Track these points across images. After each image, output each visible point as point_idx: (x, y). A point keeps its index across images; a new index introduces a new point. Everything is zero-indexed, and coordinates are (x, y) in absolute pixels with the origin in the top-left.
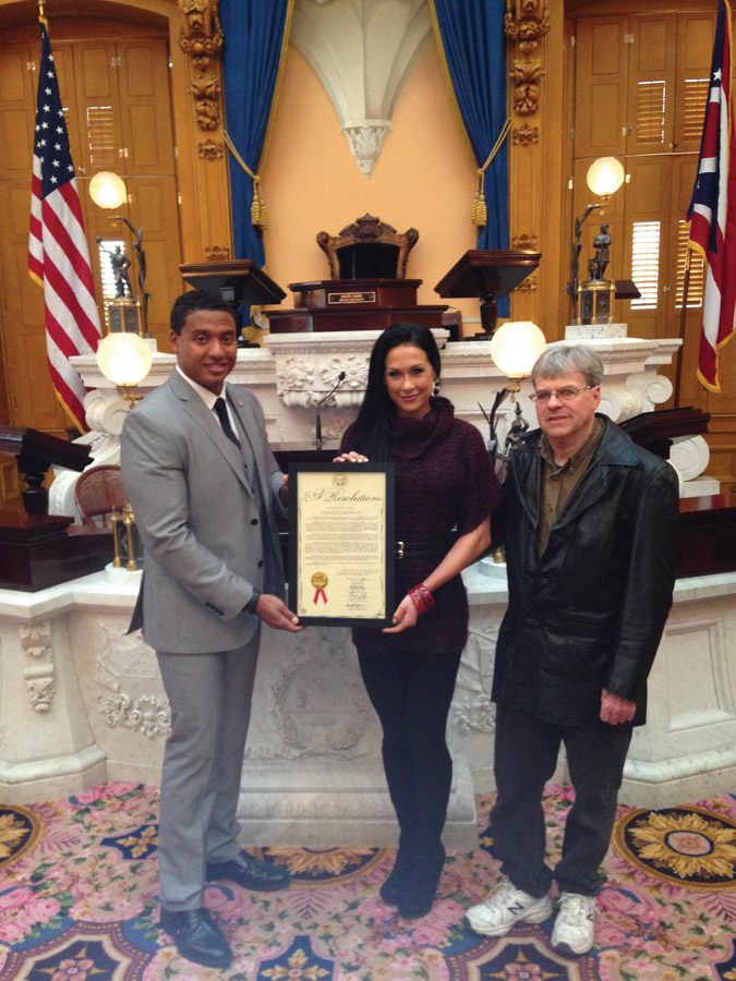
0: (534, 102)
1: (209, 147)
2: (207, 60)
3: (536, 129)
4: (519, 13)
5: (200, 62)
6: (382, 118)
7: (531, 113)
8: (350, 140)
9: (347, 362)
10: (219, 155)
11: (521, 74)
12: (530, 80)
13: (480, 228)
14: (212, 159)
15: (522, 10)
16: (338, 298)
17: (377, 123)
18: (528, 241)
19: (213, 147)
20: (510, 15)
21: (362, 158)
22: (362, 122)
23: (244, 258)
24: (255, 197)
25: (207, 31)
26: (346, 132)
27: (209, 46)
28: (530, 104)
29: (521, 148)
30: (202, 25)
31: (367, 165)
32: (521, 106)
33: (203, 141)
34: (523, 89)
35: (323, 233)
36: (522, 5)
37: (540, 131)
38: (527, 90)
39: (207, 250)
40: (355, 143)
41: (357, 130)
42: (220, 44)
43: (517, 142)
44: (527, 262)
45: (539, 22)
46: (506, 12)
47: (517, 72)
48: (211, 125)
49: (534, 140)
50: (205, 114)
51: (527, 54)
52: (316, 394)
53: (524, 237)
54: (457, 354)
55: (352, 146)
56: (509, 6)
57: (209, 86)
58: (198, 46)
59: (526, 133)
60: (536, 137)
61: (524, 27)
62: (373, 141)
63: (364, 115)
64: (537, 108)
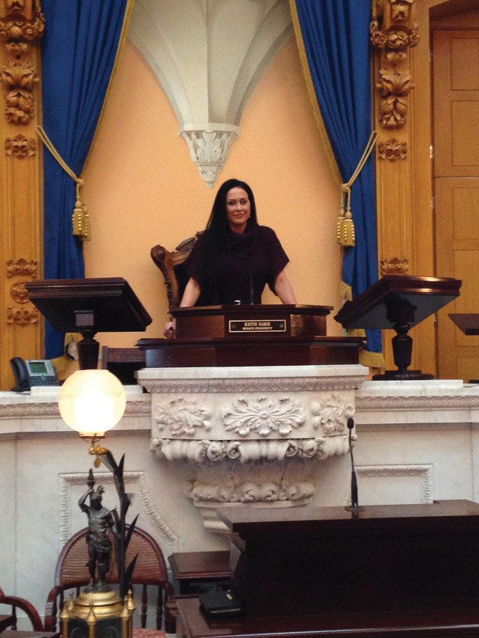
0: (402, 116)
1: (20, 144)
2: (25, 46)
3: (405, 144)
4: (388, 24)
5: (17, 48)
6: (228, 122)
7: (399, 127)
8: (190, 144)
9: (257, 404)
10: (31, 153)
11: (389, 86)
12: (398, 92)
13: (346, 250)
14: (21, 157)
15: (392, 20)
16: (240, 326)
17: (223, 127)
18: (399, 266)
19: (25, 143)
20: (376, 23)
21: (204, 164)
22: (202, 123)
24: (78, 203)
25: (28, 14)
26: (185, 136)
27: (29, 31)
28: (398, 117)
29: (388, 163)
30: (23, 8)
31: (210, 173)
32: (388, 119)
33: (12, 136)
34: (390, 101)
35: (159, 248)
36: (391, 14)
37: (408, 147)
38: (395, 103)
39: (10, 263)
40: (196, 148)
41: (199, 134)
42: (41, 29)
43: (384, 156)
45: (409, 33)
46: (371, 20)
47: (384, 83)
48: (24, 119)
49: (403, 156)
50: (17, 106)
51: (394, 65)
52: (214, 444)
53: (395, 261)
54: (373, 395)
55: (192, 152)
56: (374, 14)
57: (26, 76)
58: (16, 30)
59: (394, 148)
60: (404, 152)
61: (395, 37)
62: (217, 147)
63: (207, 119)
64: (405, 122)
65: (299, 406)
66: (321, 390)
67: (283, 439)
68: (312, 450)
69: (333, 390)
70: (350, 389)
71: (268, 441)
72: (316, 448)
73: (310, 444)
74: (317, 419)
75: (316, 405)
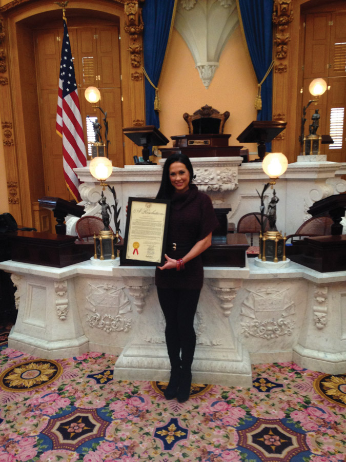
0: (285, 53)
1: (136, 75)
2: (136, 36)
3: (286, 65)
4: (279, 13)
5: (133, 37)
6: (214, 61)
7: (283, 58)
8: (200, 71)
9: (196, 172)
10: (140, 78)
11: (279, 40)
12: (284, 43)
13: (259, 111)
14: (137, 81)
15: (281, 11)
16: (192, 143)
17: (212, 63)
18: (281, 117)
19: (138, 75)
20: (275, 13)
21: (205, 79)
22: (205, 63)
23: (150, 124)
24: (156, 97)
25: (137, 23)
26: (198, 68)
27: (137, 30)
28: (283, 54)
29: (279, 74)
30: (135, 20)
31: (207, 83)
32: (279, 55)
33: (134, 72)
34: (280, 47)
35: (186, 114)
36: (280, 9)
37: (288, 66)
38: (282, 47)
39: (134, 121)
40: (202, 72)
41: (203, 67)
42: (142, 29)
43: (277, 71)
44: (280, 126)
45: (288, 16)
46: (273, 12)
47: (277, 40)
48: (137, 65)
49: (285, 71)
50: (135, 60)
51: (283, 31)
53: (279, 115)
54: (246, 168)
55: (200, 74)
56: (274, 10)
57: (137, 48)
58: (133, 30)
59: (281, 67)
60: (286, 69)
61: (282, 19)
62: (210, 72)
63: (206, 60)
64: (287, 56)
65: (212, 172)
66: (221, 166)
67: (206, 184)
68: (217, 188)
69: (227, 166)
70: (235, 166)
71: (201, 185)
72: (218, 188)
73: (216, 186)
74: (219, 177)
75: (218, 172)
